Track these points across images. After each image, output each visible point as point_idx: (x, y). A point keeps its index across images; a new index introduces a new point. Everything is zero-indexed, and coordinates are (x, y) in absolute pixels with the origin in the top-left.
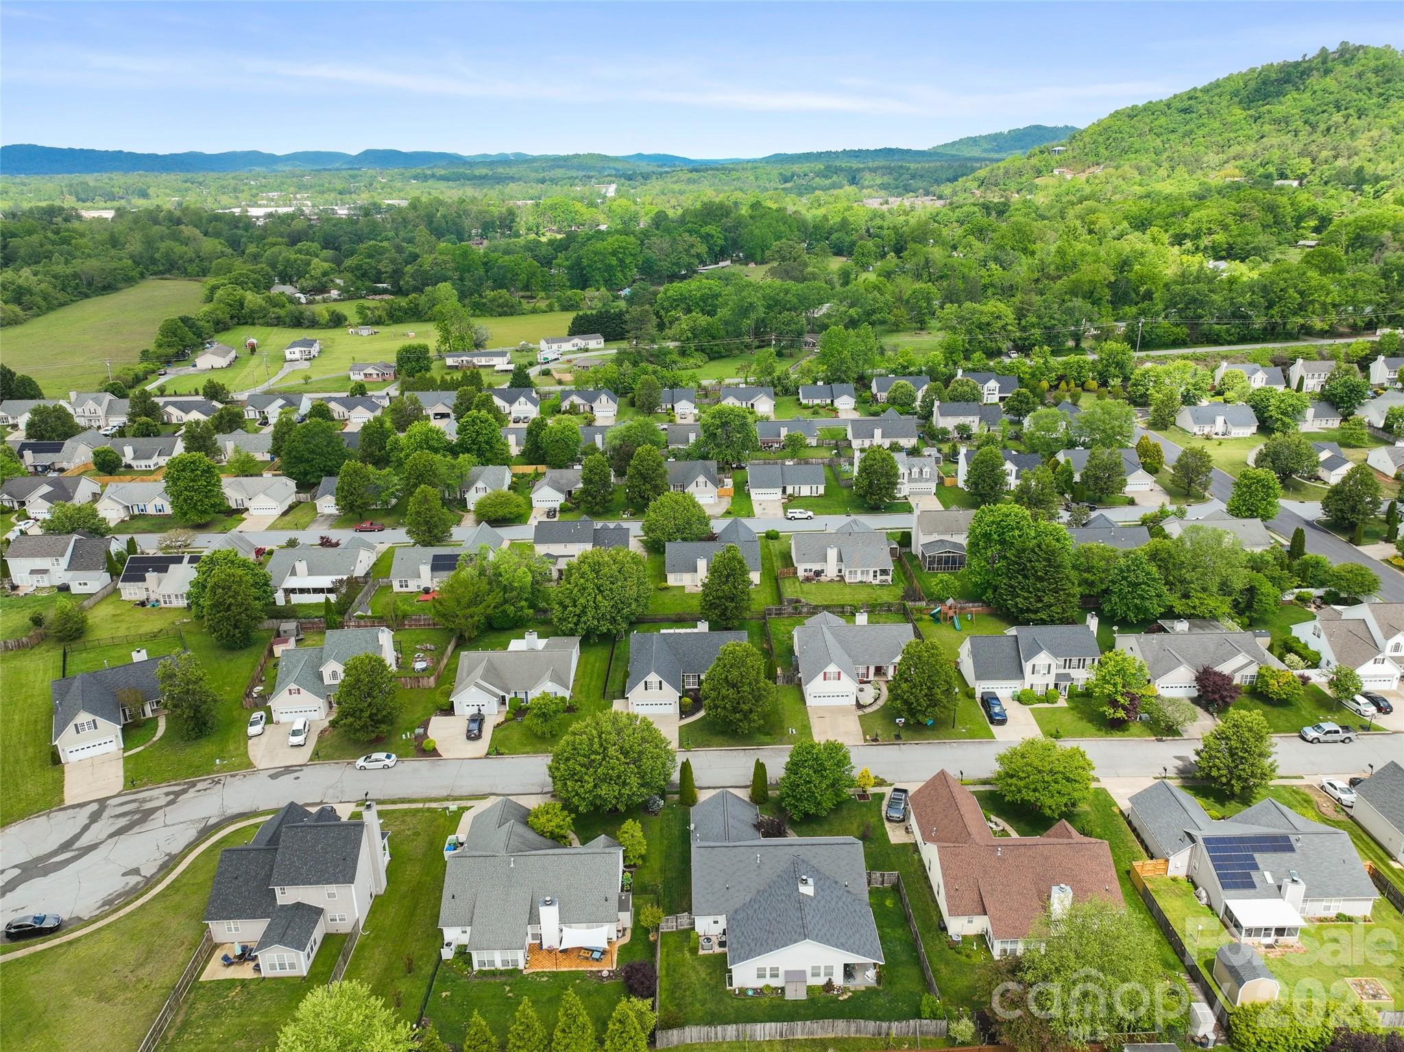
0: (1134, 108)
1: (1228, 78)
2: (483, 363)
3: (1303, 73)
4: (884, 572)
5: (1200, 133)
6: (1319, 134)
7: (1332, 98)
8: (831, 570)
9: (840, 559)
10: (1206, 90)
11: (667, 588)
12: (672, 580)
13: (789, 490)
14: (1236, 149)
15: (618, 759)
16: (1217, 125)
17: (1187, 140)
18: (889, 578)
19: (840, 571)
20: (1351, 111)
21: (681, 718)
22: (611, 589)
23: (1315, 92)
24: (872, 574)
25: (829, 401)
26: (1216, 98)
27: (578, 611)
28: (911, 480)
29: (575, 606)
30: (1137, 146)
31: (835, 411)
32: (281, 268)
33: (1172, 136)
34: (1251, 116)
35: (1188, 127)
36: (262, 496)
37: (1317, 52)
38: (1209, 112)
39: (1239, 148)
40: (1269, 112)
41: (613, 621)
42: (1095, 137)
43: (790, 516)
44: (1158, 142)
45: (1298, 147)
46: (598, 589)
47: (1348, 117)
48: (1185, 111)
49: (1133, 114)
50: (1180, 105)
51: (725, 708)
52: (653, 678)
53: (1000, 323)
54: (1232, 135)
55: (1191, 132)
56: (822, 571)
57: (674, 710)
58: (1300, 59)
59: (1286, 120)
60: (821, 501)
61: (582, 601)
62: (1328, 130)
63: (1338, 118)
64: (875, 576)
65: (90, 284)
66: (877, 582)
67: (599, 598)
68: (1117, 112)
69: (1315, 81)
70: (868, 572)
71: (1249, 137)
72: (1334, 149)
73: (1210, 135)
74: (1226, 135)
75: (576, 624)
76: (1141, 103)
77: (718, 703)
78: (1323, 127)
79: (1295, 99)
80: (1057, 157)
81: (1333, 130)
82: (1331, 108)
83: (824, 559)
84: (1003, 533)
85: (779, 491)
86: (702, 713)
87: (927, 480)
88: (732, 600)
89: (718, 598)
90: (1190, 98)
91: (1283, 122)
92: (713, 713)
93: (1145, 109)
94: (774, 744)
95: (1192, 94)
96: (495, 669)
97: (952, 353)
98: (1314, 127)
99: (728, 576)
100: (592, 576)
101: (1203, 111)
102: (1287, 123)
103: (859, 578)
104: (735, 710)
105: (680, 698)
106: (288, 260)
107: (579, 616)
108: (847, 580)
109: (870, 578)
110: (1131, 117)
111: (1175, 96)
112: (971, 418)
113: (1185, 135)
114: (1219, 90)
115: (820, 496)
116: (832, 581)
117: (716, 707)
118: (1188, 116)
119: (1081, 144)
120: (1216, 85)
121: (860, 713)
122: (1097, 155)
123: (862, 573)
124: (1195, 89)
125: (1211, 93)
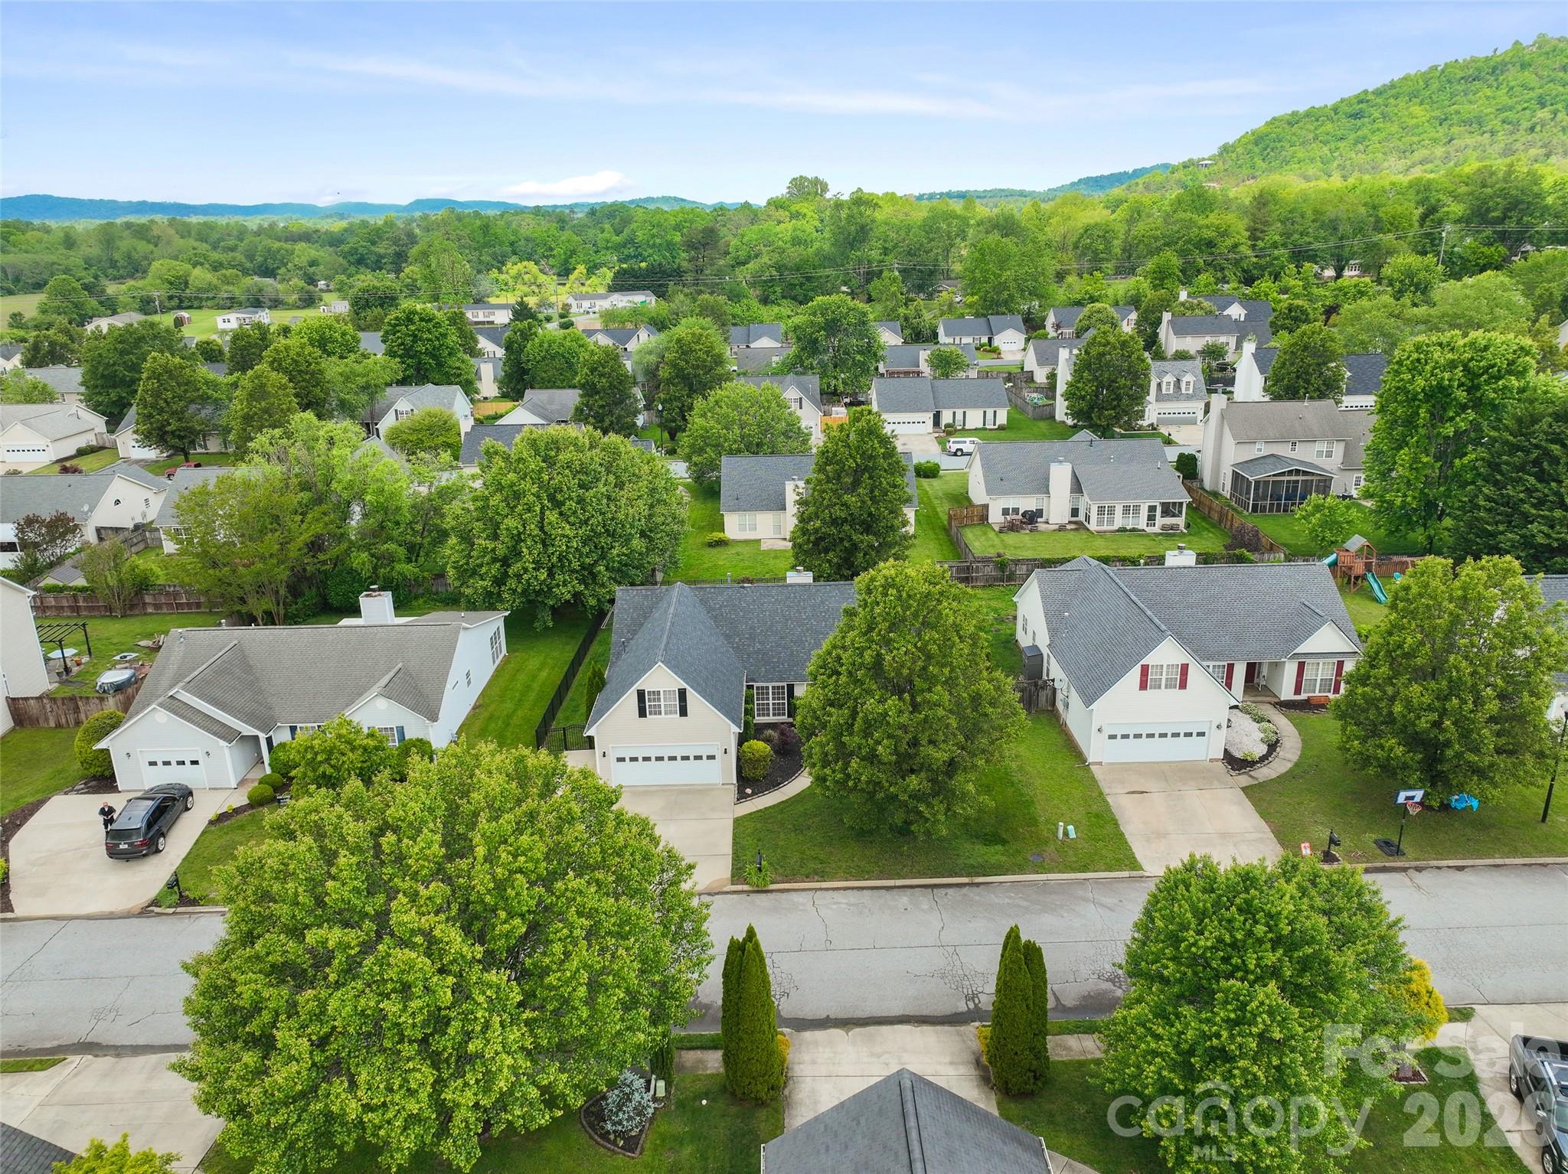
0: (1294, 114)
1: (1405, 79)
2: (481, 318)
3: (1494, 69)
4: (1168, 510)
5: (1375, 138)
6: (1522, 132)
7: (1532, 94)
8: (1057, 508)
9: (1077, 487)
10: (1378, 93)
11: (721, 543)
12: (735, 526)
13: (946, 417)
14: (1418, 155)
15: (432, 946)
16: (1395, 128)
17: (1360, 147)
18: (1180, 521)
19: (1075, 512)
20: (1559, 106)
21: (742, 796)
22: (581, 501)
23: (1512, 88)
24: (1144, 513)
25: (985, 340)
26: (1392, 100)
27: (501, 550)
28: (1160, 398)
29: (495, 537)
30: (1300, 155)
31: (996, 351)
32: (260, 259)
33: (1342, 144)
34: (1435, 118)
35: (1359, 133)
36: (19, 427)
37: (1509, 47)
38: (1384, 116)
39: (1426, 152)
40: (1457, 112)
41: (588, 575)
42: (1250, 147)
43: (954, 448)
44: (1325, 149)
45: (1498, 147)
46: (552, 498)
47: (1555, 113)
48: (1356, 116)
49: (1293, 120)
50: (1349, 110)
51: (872, 758)
52: (661, 680)
53: (1229, 242)
54: (1415, 139)
55: (1364, 138)
56: (1039, 513)
57: (722, 772)
58: (1490, 54)
59: (1479, 121)
60: (1003, 434)
61: (511, 522)
62: (1532, 129)
63: (1544, 114)
64: (1151, 518)
65: (17, 280)
66: (1157, 529)
67: (552, 516)
68: (1274, 119)
69: (1513, 76)
70: (1137, 508)
71: (1435, 141)
72: (1544, 146)
73: (1386, 139)
74: (1406, 140)
75: (499, 581)
76: (1302, 109)
77: (852, 741)
78: (1525, 125)
79: (1487, 98)
80: (1206, 171)
81: (1538, 128)
82: (1534, 105)
83: (1044, 488)
84: (1477, 387)
85: (928, 417)
86: (802, 782)
87: (1189, 398)
88: (868, 529)
89: (834, 522)
90: (1361, 102)
91: (1476, 123)
92: (831, 773)
93: (1308, 114)
94: (1021, 869)
95: (1362, 97)
96: (248, 668)
97: (1162, 279)
98: (1516, 125)
99: (858, 472)
100: (534, 463)
101: (1377, 115)
102: (1480, 124)
103: (1119, 521)
104: (906, 763)
105: (742, 739)
106: (269, 250)
107: (505, 562)
108: (1093, 526)
109: (1142, 523)
110: (1290, 124)
111: (1342, 100)
112: (1223, 339)
113: (1357, 142)
114: (1394, 91)
115: (1001, 428)
116: (1062, 528)
117: (844, 754)
118: (1358, 122)
119: (1234, 155)
120: (1392, 86)
121: (1244, 780)
122: (1253, 167)
123: (1126, 510)
124: (1366, 92)
125: (1385, 96)
